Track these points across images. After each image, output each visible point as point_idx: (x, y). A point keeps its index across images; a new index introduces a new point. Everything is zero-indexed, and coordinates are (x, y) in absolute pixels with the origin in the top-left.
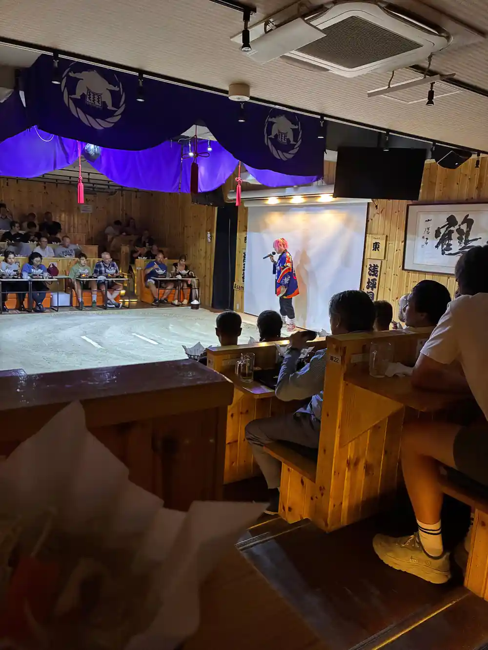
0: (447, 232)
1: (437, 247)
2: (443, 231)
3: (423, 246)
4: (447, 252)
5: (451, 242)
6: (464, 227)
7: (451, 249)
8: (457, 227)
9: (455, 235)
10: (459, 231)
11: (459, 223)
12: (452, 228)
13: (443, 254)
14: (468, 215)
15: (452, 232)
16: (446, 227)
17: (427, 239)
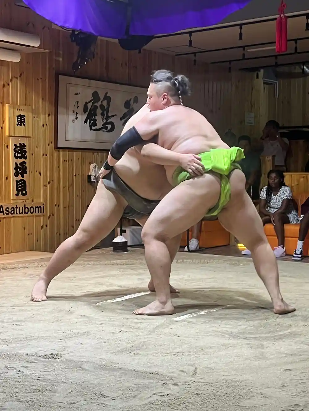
0: (93, 107)
1: (86, 122)
2: (89, 105)
3: (73, 120)
4: (94, 128)
5: (97, 118)
6: (105, 103)
7: (96, 125)
8: (100, 103)
9: (99, 111)
10: (102, 106)
11: (101, 99)
12: (96, 104)
13: (91, 129)
14: (107, 93)
15: (96, 107)
16: (91, 103)
17: (77, 113)
